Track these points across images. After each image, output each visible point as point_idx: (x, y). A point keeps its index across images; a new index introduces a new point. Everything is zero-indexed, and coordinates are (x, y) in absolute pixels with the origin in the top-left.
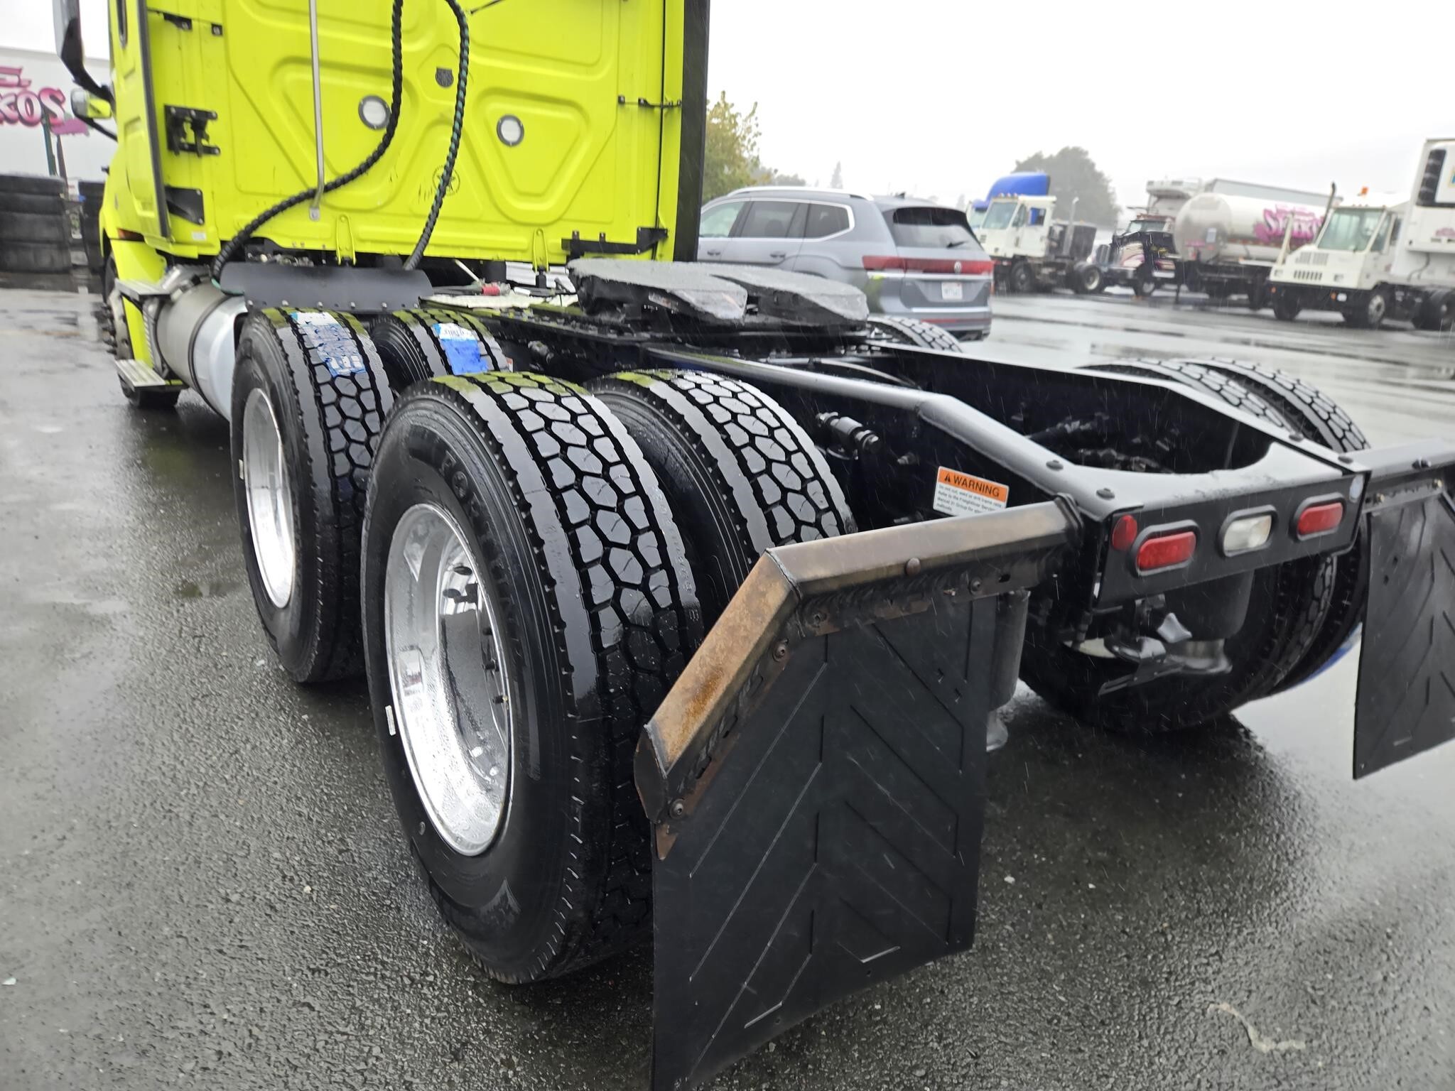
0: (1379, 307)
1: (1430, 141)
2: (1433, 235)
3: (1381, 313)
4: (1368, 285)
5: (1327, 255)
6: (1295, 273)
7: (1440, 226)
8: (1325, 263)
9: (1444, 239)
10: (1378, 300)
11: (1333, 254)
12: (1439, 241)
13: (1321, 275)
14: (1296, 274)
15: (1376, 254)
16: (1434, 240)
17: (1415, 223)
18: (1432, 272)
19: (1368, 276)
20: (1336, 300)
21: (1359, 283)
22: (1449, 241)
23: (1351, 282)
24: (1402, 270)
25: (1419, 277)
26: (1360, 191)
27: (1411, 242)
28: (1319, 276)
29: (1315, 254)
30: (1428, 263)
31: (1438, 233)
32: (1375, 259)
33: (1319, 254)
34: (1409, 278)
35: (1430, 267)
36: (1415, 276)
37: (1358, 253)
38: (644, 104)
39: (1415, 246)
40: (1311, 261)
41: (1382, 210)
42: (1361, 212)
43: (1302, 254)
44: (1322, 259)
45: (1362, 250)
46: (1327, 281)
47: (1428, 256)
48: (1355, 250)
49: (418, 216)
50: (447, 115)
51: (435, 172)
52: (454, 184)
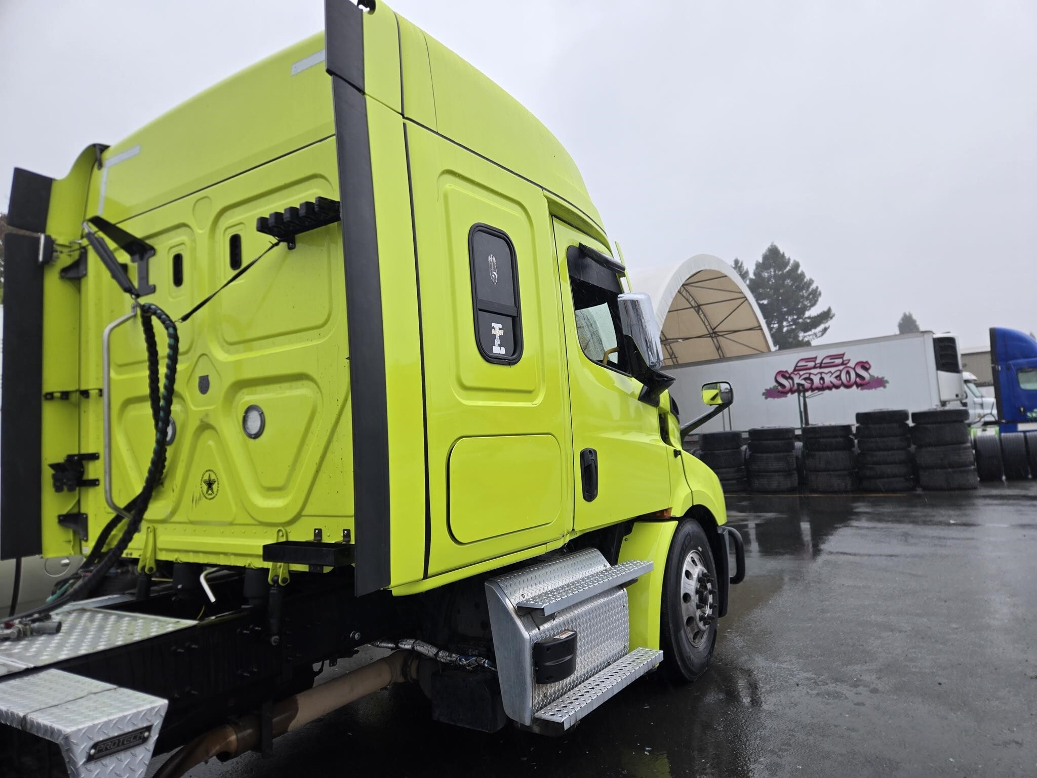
49: (192, 523)
50: (206, 420)
51: (202, 478)
52: (215, 487)
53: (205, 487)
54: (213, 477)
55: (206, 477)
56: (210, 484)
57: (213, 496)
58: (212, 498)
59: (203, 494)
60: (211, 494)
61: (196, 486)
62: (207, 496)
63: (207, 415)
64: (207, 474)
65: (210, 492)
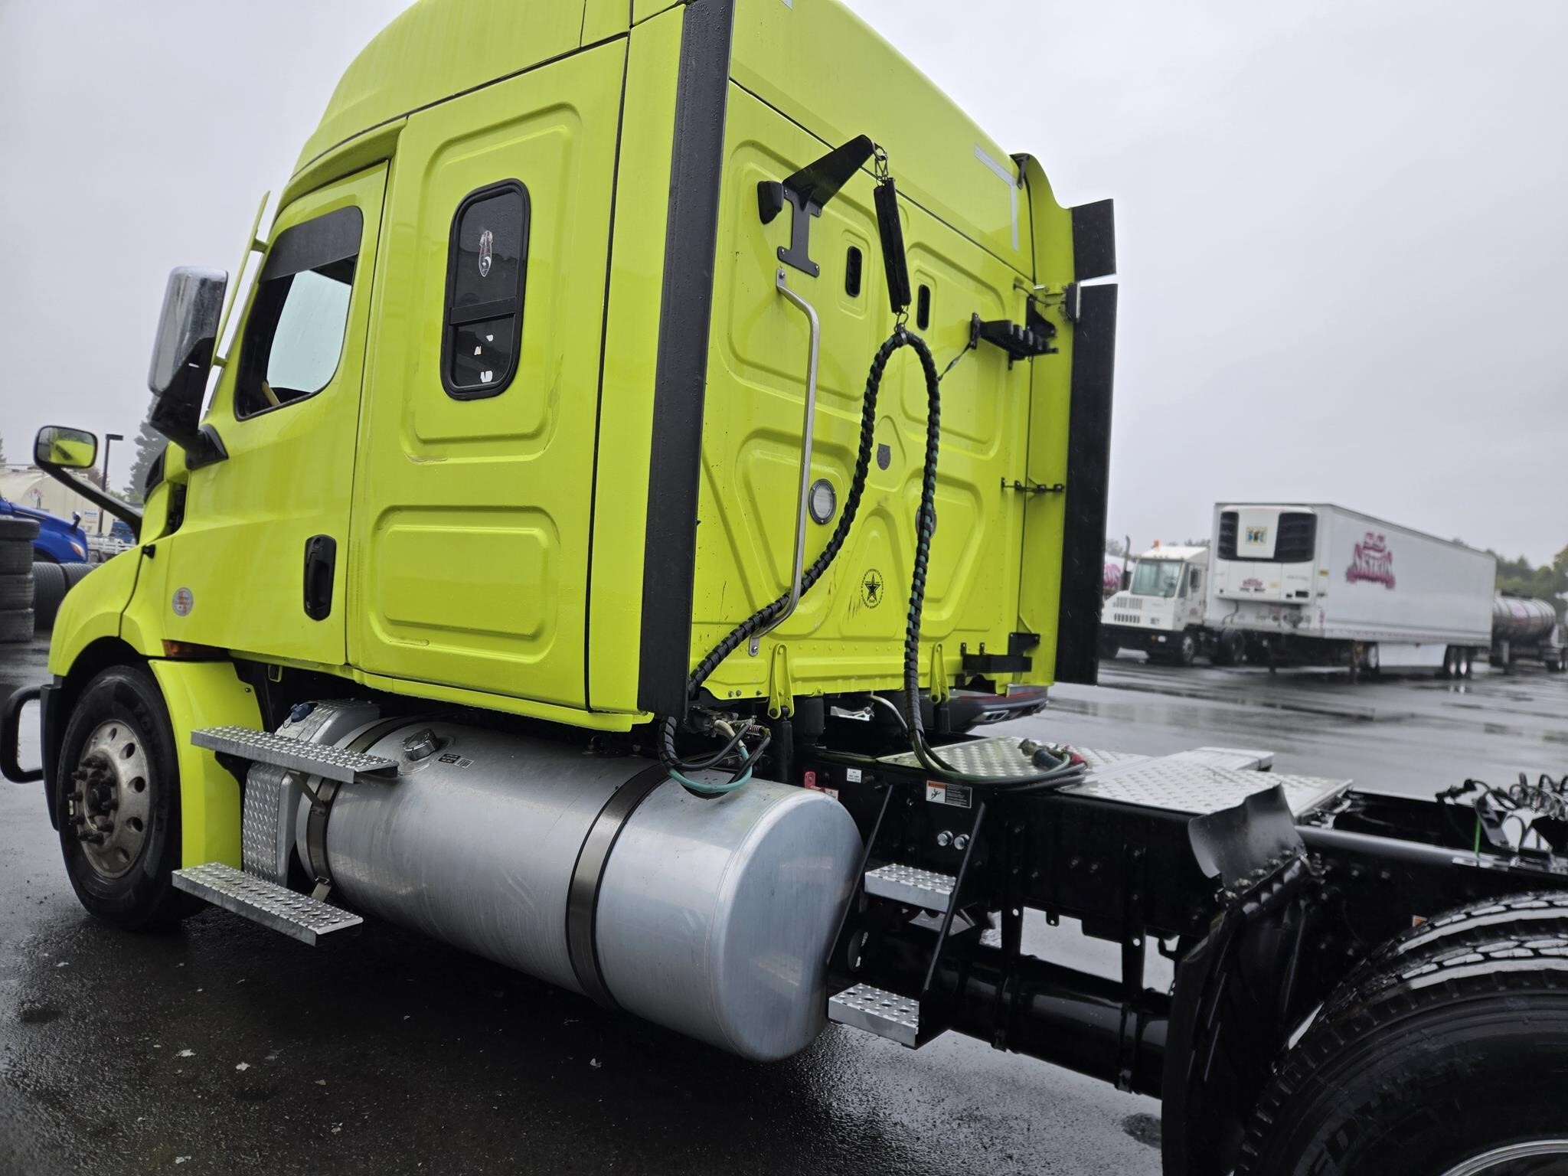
0: (1190, 647)
1: (1219, 505)
2: (1241, 584)
3: (1191, 653)
4: (1180, 627)
5: (1141, 600)
6: (1115, 616)
7: (1247, 578)
8: (1140, 608)
9: (1252, 589)
10: (1188, 641)
11: (1147, 600)
12: (1247, 590)
13: (1139, 618)
14: (1117, 617)
15: (1182, 600)
16: (1242, 589)
17: (1222, 574)
18: (1242, 617)
19: (1179, 620)
20: (1157, 641)
21: (1174, 626)
22: (1256, 590)
23: (1166, 624)
24: (1215, 616)
25: (1231, 621)
26: (1153, 544)
27: (1221, 591)
28: (1136, 619)
29: (1130, 599)
30: (1237, 610)
31: (1245, 583)
32: (1183, 604)
33: (1134, 599)
34: (1223, 622)
35: (1239, 613)
36: (1228, 620)
37: (1168, 599)
38: (1018, 487)
39: (1226, 594)
40: (1128, 605)
41: (1180, 561)
42: (1157, 562)
43: (1118, 598)
44: (1137, 604)
45: (1172, 596)
46: (1145, 623)
47: (1237, 603)
48: (1166, 596)
49: (844, 639)
50: (883, 504)
51: (864, 578)
52: (878, 592)
53: (867, 591)
54: (877, 580)
55: (869, 579)
56: (872, 588)
57: (876, 603)
58: (874, 607)
59: (864, 600)
60: (873, 601)
61: (856, 590)
62: (868, 602)
63: (886, 499)
64: (870, 575)
65: (872, 598)
